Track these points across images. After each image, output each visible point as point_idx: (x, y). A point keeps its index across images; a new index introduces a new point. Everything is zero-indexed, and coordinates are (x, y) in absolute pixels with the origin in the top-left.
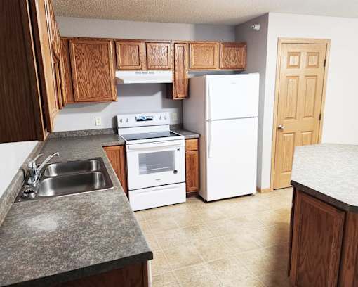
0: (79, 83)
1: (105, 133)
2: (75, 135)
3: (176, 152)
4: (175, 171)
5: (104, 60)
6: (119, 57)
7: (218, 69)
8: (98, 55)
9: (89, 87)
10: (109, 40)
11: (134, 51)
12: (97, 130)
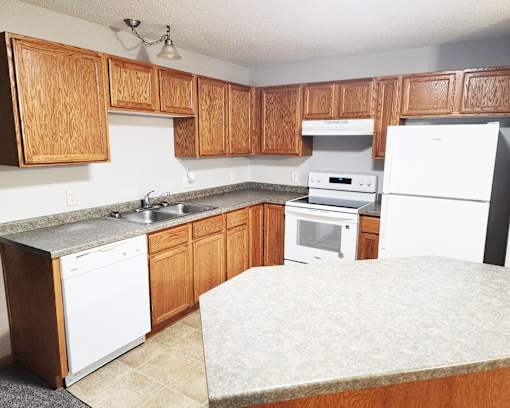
0: (267, 134)
1: (299, 191)
2: (271, 188)
3: (344, 229)
4: (341, 255)
5: (291, 109)
6: (307, 104)
7: (456, 114)
8: (286, 103)
9: (274, 138)
10: (298, 86)
11: (324, 96)
12: (292, 187)
